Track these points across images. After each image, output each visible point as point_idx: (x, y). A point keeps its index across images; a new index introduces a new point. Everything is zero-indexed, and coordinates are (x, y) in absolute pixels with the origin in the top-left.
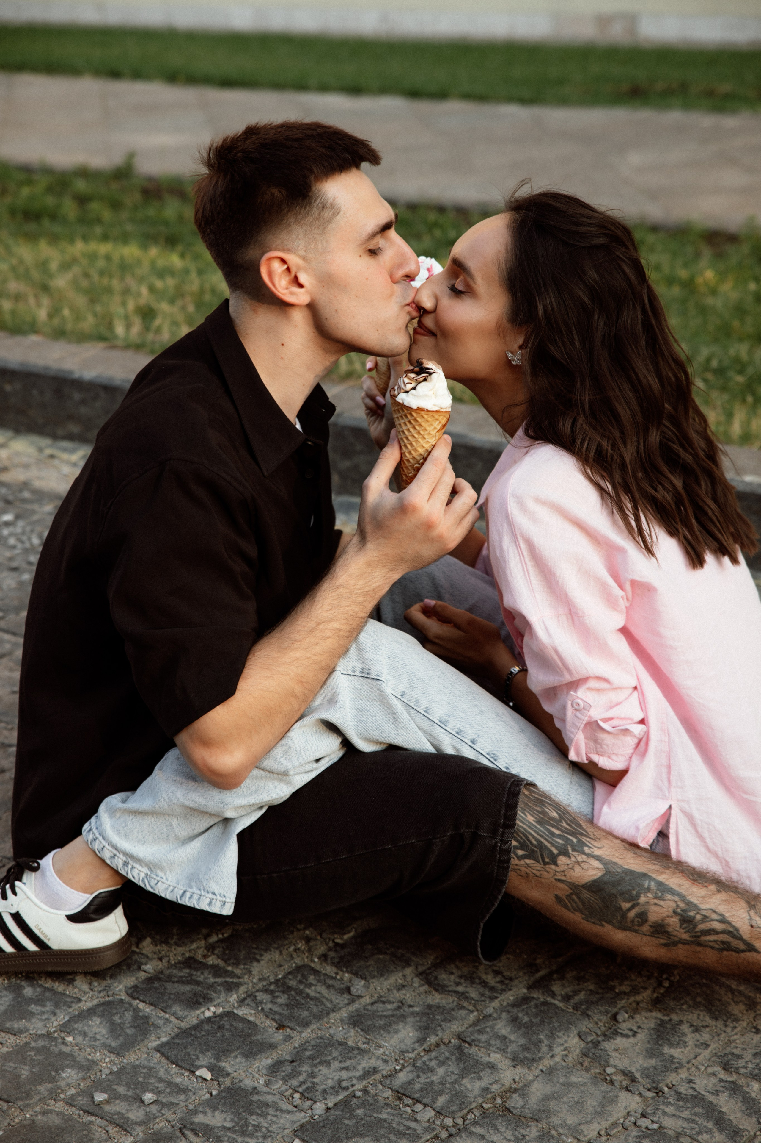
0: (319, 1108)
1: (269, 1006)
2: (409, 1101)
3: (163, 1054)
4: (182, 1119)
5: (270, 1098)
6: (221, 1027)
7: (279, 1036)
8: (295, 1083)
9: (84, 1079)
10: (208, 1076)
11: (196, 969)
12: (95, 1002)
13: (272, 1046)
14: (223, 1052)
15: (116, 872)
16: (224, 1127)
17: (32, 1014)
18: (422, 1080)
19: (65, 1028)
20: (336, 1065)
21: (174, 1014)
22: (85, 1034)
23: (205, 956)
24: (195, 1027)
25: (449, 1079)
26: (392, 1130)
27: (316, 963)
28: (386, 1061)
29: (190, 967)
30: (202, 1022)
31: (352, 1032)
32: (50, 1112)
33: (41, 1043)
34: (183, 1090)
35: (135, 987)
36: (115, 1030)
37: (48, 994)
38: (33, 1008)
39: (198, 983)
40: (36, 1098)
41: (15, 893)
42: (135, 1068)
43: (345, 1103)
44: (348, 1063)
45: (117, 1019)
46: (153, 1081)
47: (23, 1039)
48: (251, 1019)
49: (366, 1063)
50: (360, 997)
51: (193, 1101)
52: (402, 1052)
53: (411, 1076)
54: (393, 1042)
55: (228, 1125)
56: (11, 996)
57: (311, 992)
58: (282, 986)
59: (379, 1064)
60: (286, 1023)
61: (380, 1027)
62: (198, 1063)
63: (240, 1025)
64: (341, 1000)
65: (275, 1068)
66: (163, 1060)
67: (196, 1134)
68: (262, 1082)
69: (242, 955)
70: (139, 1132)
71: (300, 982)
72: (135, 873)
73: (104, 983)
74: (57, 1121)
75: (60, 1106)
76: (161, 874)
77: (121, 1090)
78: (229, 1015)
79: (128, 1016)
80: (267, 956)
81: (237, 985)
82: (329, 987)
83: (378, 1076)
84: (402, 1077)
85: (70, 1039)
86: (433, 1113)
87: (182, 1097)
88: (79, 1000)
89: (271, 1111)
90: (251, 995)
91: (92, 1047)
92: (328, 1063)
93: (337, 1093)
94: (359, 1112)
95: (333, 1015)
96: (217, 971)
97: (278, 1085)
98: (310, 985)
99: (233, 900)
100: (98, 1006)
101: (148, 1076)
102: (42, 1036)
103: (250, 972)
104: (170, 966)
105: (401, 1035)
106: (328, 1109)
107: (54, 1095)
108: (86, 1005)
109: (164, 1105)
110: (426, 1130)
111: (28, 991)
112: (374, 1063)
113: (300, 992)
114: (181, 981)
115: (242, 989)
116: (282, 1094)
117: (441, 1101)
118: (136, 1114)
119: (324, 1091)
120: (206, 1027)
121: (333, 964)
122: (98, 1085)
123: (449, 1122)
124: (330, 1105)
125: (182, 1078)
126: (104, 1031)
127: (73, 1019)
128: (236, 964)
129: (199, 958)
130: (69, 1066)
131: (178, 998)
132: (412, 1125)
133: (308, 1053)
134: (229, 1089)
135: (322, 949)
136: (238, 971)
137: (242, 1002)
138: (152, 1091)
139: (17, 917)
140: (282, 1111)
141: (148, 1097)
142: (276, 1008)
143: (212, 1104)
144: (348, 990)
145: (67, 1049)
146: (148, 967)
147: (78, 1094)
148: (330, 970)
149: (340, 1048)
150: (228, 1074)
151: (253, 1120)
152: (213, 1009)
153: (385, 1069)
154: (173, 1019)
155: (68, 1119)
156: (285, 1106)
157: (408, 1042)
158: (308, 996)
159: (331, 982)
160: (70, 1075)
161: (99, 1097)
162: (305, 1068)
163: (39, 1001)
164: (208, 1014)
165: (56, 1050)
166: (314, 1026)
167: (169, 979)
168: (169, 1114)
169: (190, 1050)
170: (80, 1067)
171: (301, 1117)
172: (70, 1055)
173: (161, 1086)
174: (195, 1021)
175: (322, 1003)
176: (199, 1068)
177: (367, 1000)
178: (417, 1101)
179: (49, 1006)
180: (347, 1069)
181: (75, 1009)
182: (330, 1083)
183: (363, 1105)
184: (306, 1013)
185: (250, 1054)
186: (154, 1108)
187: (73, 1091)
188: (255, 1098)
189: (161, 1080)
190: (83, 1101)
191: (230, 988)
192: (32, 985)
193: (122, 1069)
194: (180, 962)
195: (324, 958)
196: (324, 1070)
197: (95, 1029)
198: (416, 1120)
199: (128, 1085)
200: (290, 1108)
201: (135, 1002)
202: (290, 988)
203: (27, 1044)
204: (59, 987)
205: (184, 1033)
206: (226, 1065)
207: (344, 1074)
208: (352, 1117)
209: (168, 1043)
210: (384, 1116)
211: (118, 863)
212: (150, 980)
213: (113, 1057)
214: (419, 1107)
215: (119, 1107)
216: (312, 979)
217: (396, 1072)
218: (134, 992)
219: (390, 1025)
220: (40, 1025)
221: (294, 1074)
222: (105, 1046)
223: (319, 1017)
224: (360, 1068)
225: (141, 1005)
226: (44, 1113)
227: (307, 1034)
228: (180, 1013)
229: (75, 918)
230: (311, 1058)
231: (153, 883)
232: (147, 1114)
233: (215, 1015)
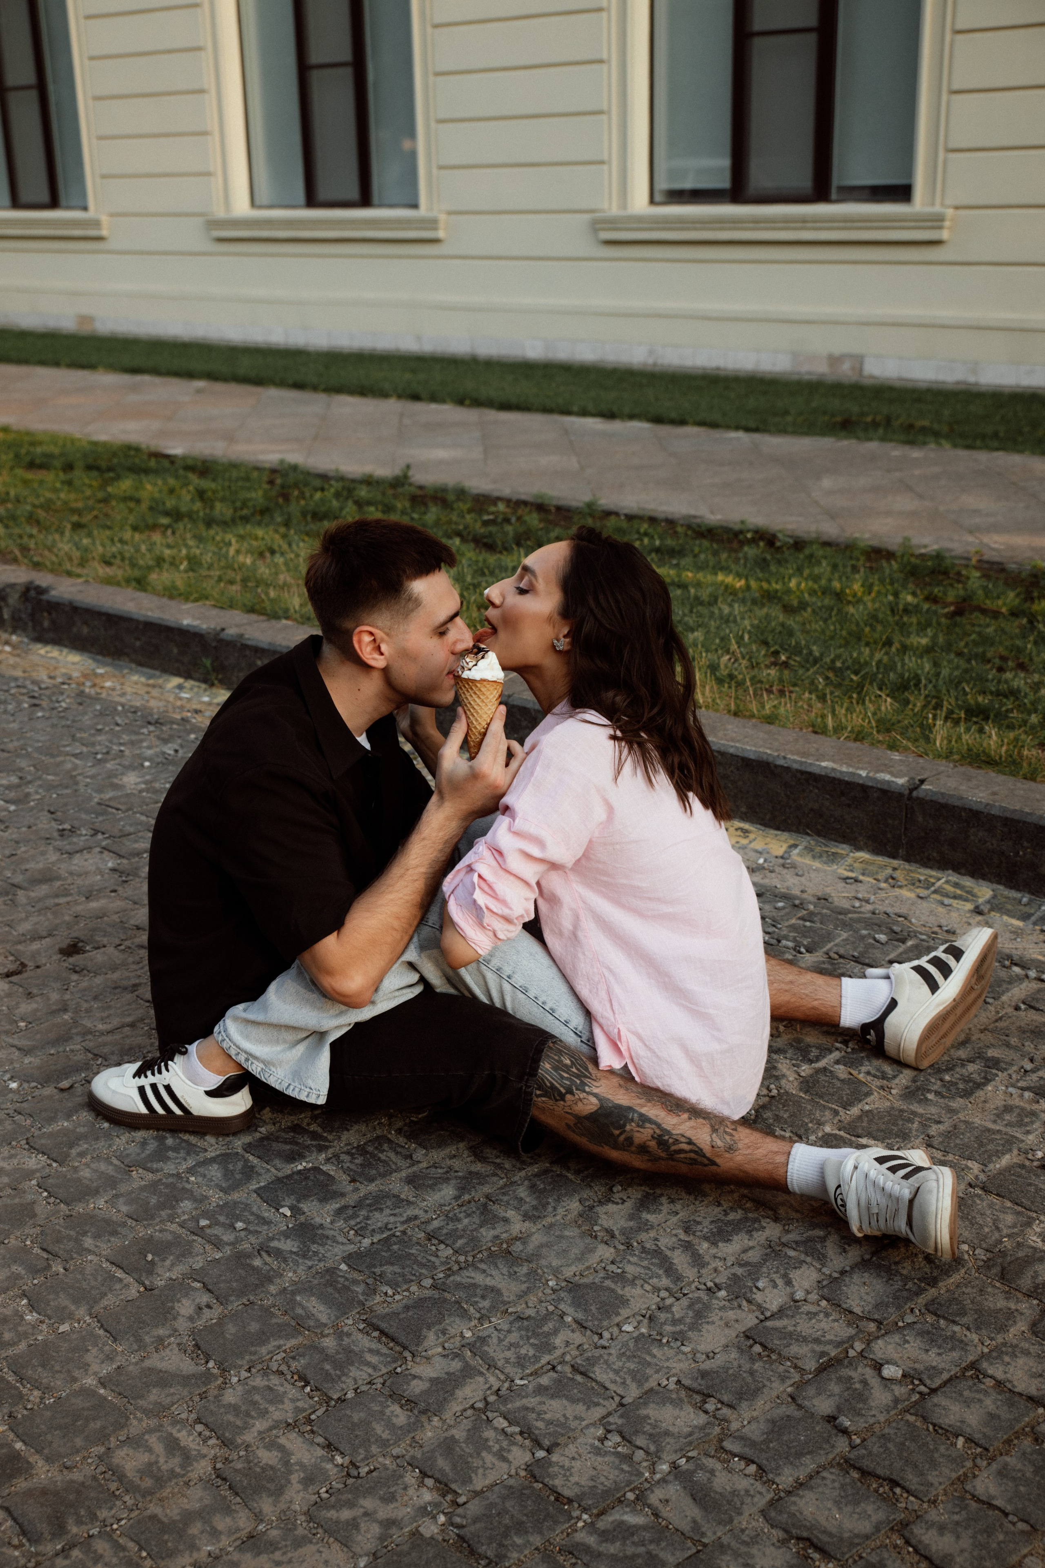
0: (366, 1242)
1: (348, 1164)
2: (436, 1242)
3: (258, 1195)
4: (262, 1243)
5: (331, 1233)
6: (307, 1178)
7: (350, 1188)
8: (352, 1223)
9: (196, 1209)
10: (288, 1213)
11: (299, 1134)
12: (218, 1153)
13: (343, 1195)
14: (304, 1197)
15: (239, 1065)
16: (291, 1252)
17: (169, 1158)
18: (450, 1227)
19: (191, 1171)
20: (387, 1211)
21: (274, 1166)
22: (205, 1176)
23: (309, 1124)
24: (287, 1177)
25: (470, 1228)
26: (416, 1261)
27: (392, 1135)
28: (426, 1211)
29: (294, 1131)
30: (294, 1173)
31: (406, 1188)
32: (166, 1230)
33: (170, 1180)
34: (267, 1222)
35: (250, 1143)
36: (228, 1174)
37: (184, 1145)
38: (171, 1154)
39: (297, 1144)
40: (158, 1220)
41: (168, 1070)
42: (236, 1203)
43: (387, 1239)
44: (397, 1211)
45: (231, 1167)
46: (246, 1214)
47: (159, 1176)
48: (332, 1173)
49: (410, 1212)
50: (419, 1162)
51: (274, 1230)
52: (441, 1205)
53: (442, 1224)
54: (435, 1197)
55: (295, 1250)
56: (156, 1144)
57: (383, 1156)
58: (362, 1150)
59: (421, 1213)
60: (357, 1178)
61: (428, 1186)
62: (283, 1203)
63: (322, 1178)
64: (402, 1163)
65: (339, 1212)
66: (259, 1199)
67: (269, 1255)
68: (328, 1220)
69: (336, 1125)
70: (228, 1250)
71: (376, 1148)
72: (254, 1067)
73: (228, 1139)
74: (169, 1237)
75: (174, 1227)
76: (273, 1069)
77: (222, 1219)
78: (316, 1169)
79: (240, 1165)
80: (356, 1127)
81: (326, 1148)
82: (397, 1153)
83: (417, 1222)
84: (436, 1224)
85: (193, 1179)
86: (451, 1251)
87: (266, 1227)
88: (206, 1150)
89: (329, 1242)
90: (336, 1156)
91: (207, 1186)
92: (381, 1210)
93: (383, 1232)
94: (395, 1247)
95: (395, 1174)
96: (314, 1136)
97: (340, 1223)
98: (383, 1151)
99: (326, 1092)
100: (218, 1156)
101: (245, 1210)
102: (173, 1175)
103: (340, 1138)
104: (281, 1130)
105: (442, 1193)
106: (373, 1243)
107: (171, 1219)
108: (210, 1155)
109: (250, 1232)
110: (442, 1263)
111: (170, 1141)
112: (417, 1212)
113: (373, 1156)
114: (285, 1142)
115: (331, 1151)
116: (341, 1230)
117: (460, 1243)
118: (228, 1237)
119: (373, 1230)
120: (296, 1177)
121: (405, 1136)
122: (205, 1214)
123: (462, 1259)
124: (375, 1240)
125: (268, 1213)
126: (219, 1175)
127: (200, 1164)
128: (331, 1132)
129: (304, 1125)
130: (186, 1199)
131: (280, 1155)
132: (433, 1259)
133: (368, 1202)
134: (302, 1224)
135: (400, 1124)
136: (330, 1137)
137: (328, 1160)
138: (244, 1222)
139: (168, 1088)
140: (338, 1243)
141: (240, 1225)
142: (353, 1167)
143: (286, 1235)
144: (411, 1157)
145: (188, 1186)
146: (263, 1130)
147: (189, 1220)
148: (402, 1140)
149: (394, 1200)
150: (304, 1213)
151: (314, 1247)
152: (304, 1164)
153: (424, 1217)
154: (273, 1170)
155: (177, 1237)
156: (341, 1239)
157: (447, 1198)
158: (379, 1159)
159: (399, 1150)
160: (187, 1205)
161: (203, 1223)
162: (364, 1213)
163: (175, 1149)
164: (300, 1167)
165: (180, 1186)
166: (378, 1182)
167: (277, 1139)
168: (253, 1239)
169: (279, 1193)
170: (195, 1200)
171: (351, 1248)
172: (190, 1191)
173: (252, 1218)
174: (289, 1172)
175: (389, 1165)
176: (282, 1207)
177: (424, 1165)
178: (442, 1242)
179: (182, 1154)
180: (395, 1215)
181: (201, 1157)
182: (379, 1224)
183: (399, 1242)
184: (374, 1172)
185: (324, 1200)
186: (243, 1234)
187: (186, 1217)
188: (320, 1232)
189: (253, 1214)
190: (191, 1225)
191: (321, 1149)
192: (173, 1137)
193: (226, 1204)
194: (289, 1127)
195: (399, 1131)
196: (377, 1215)
197: (213, 1173)
198: (437, 1256)
199: (227, 1216)
200: (345, 1241)
201: (247, 1155)
202: (367, 1152)
203: (161, 1180)
204: (193, 1139)
205: (279, 1180)
206: (304, 1206)
207: (392, 1219)
208: (389, 1250)
209: (264, 1187)
210: (413, 1251)
211: (241, 1059)
212: (262, 1139)
213: (221, 1194)
214: (442, 1246)
215: (217, 1231)
216: (386, 1146)
217: (432, 1219)
218: (248, 1148)
219: (436, 1185)
220: (173, 1167)
221: (354, 1216)
222: (217, 1186)
223: (383, 1176)
224: (405, 1215)
225: (251, 1158)
226: (161, 1231)
227: (372, 1187)
228: (279, 1166)
229: (211, 1094)
230: (369, 1205)
231: (267, 1075)
232: (236, 1238)
233: (305, 1169)
